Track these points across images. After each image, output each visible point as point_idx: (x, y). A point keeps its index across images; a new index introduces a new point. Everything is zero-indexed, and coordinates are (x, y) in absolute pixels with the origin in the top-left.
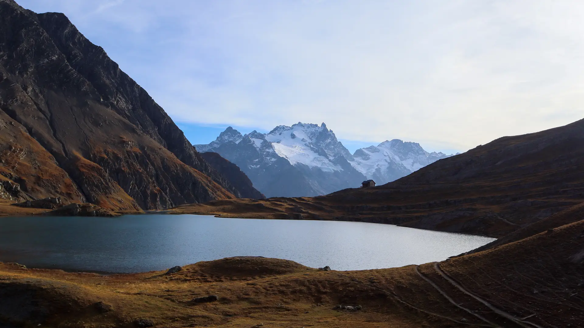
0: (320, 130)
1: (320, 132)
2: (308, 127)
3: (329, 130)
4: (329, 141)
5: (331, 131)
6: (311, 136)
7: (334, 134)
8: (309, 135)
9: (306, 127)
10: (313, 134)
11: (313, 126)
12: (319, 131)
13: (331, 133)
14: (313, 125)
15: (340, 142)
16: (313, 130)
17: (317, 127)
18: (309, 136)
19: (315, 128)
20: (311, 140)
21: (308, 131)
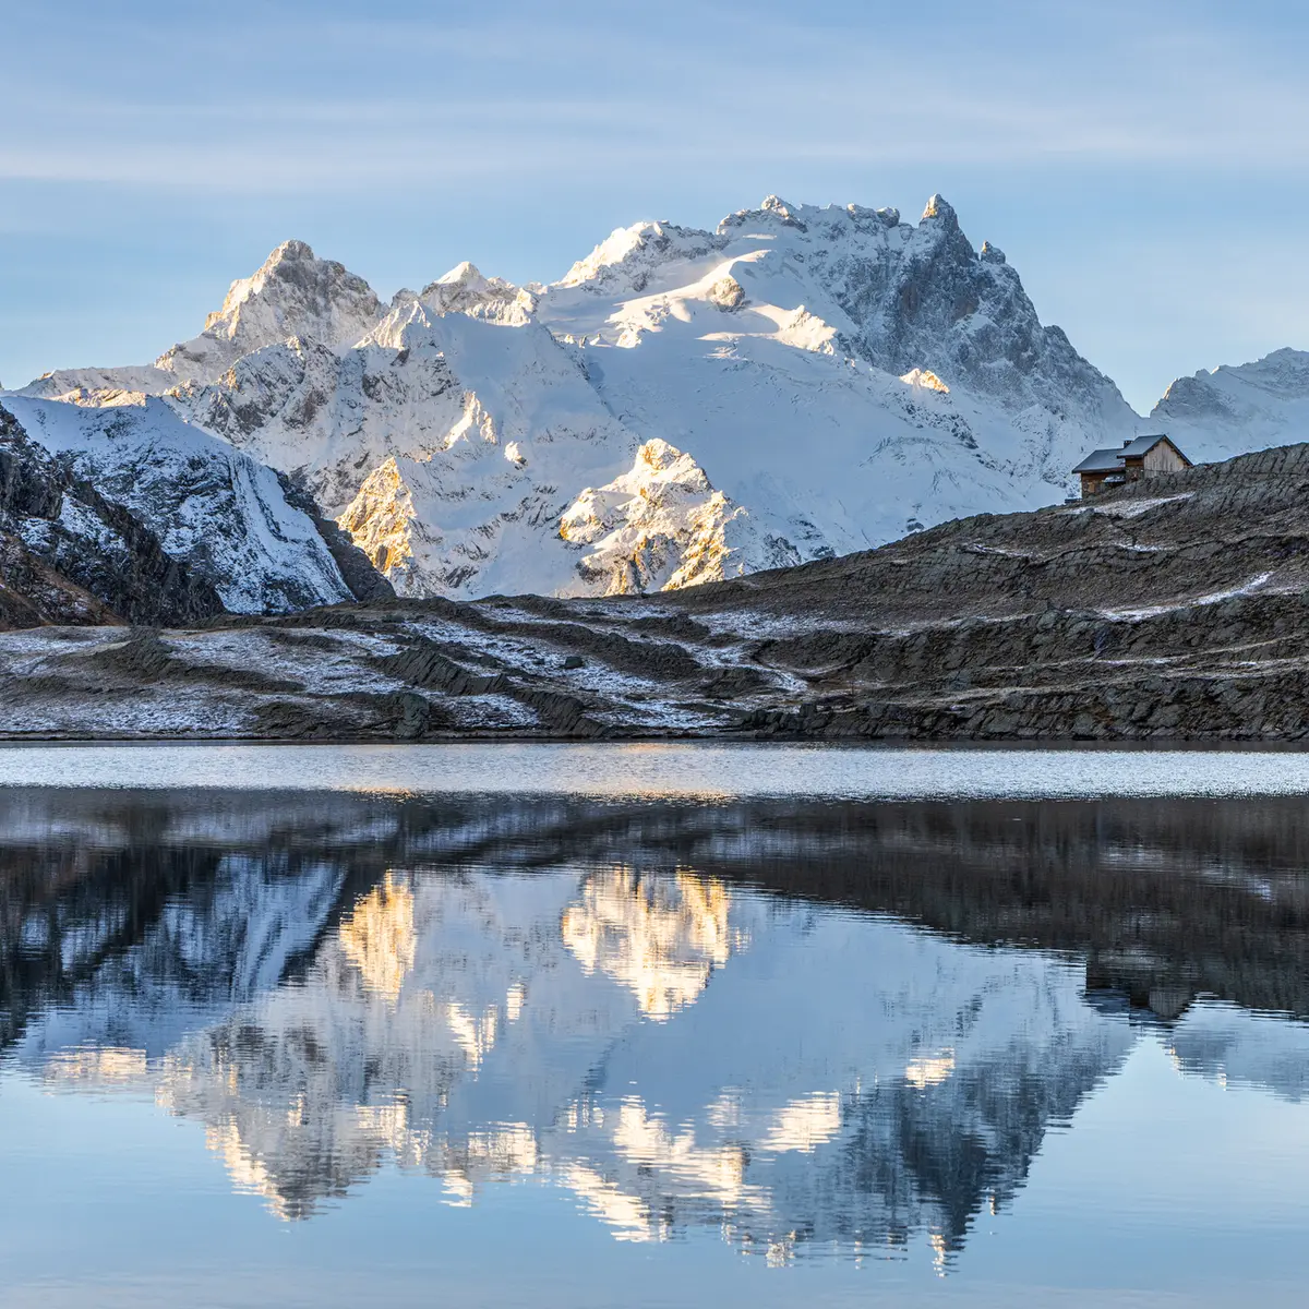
0: (920, 248)
1: (915, 261)
2: (837, 232)
3: (980, 249)
4: (979, 320)
5: (994, 256)
6: (852, 296)
7: (1012, 275)
8: (839, 287)
9: (812, 232)
10: (871, 276)
11: (865, 223)
12: (907, 254)
13: (994, 269)
14: (870, 215)
15: (1055, 331)
16: (868, 248)
17: (896, 230)
18: (840, 296)
19: (880, 237)
20: (857, 321)
21: (831, 261)
